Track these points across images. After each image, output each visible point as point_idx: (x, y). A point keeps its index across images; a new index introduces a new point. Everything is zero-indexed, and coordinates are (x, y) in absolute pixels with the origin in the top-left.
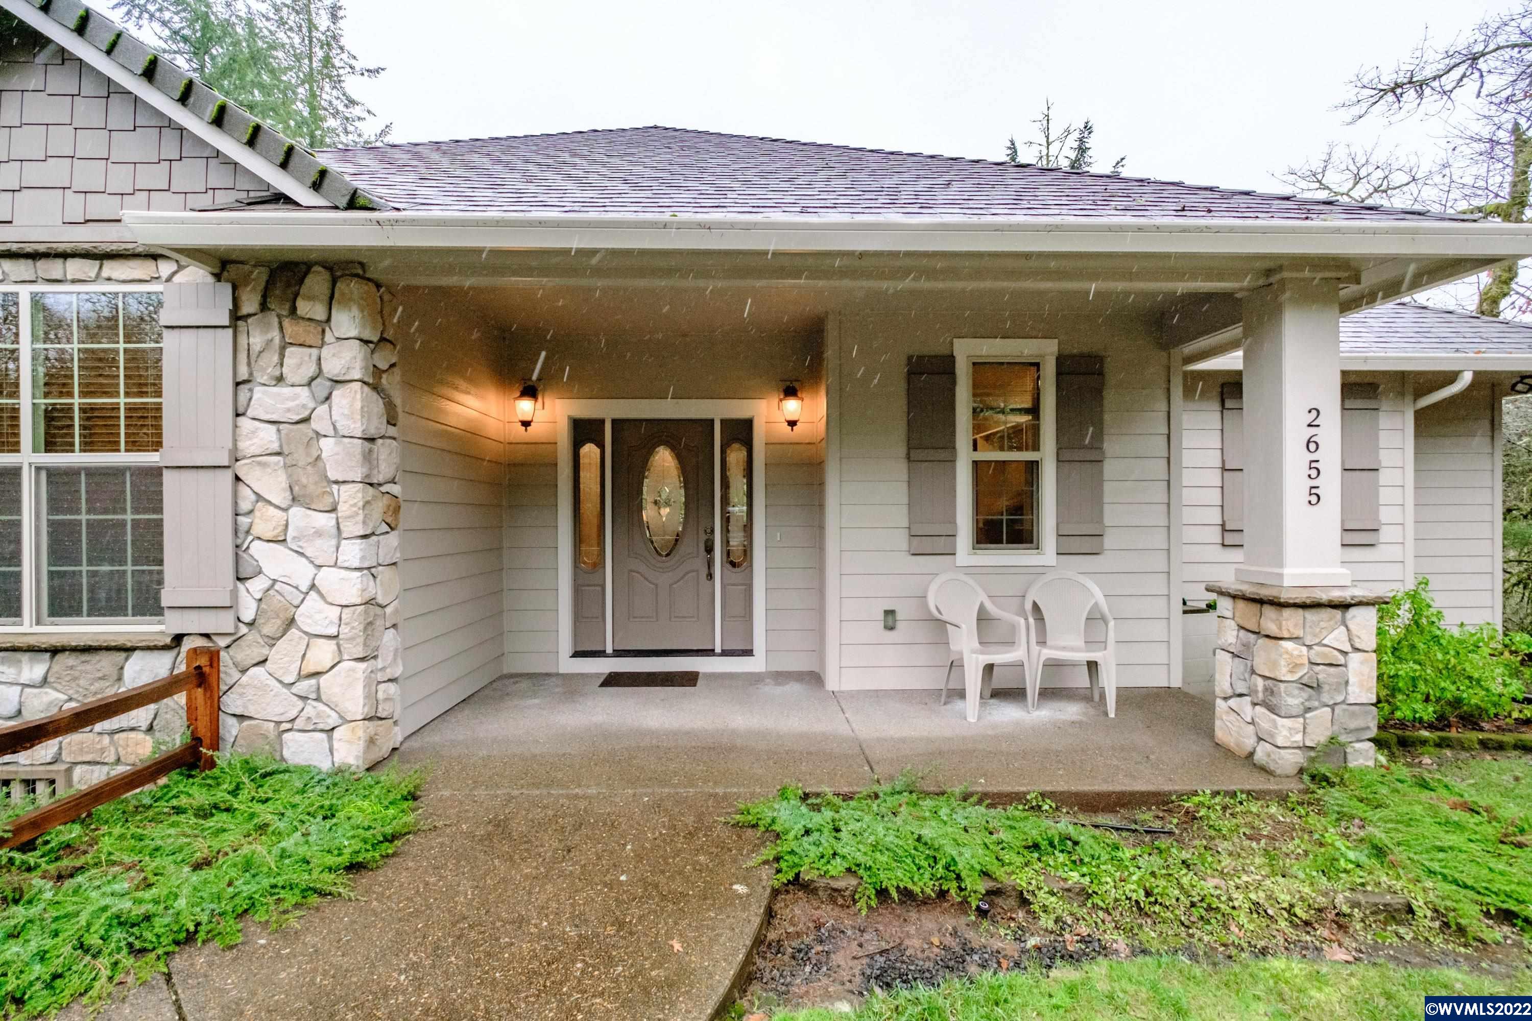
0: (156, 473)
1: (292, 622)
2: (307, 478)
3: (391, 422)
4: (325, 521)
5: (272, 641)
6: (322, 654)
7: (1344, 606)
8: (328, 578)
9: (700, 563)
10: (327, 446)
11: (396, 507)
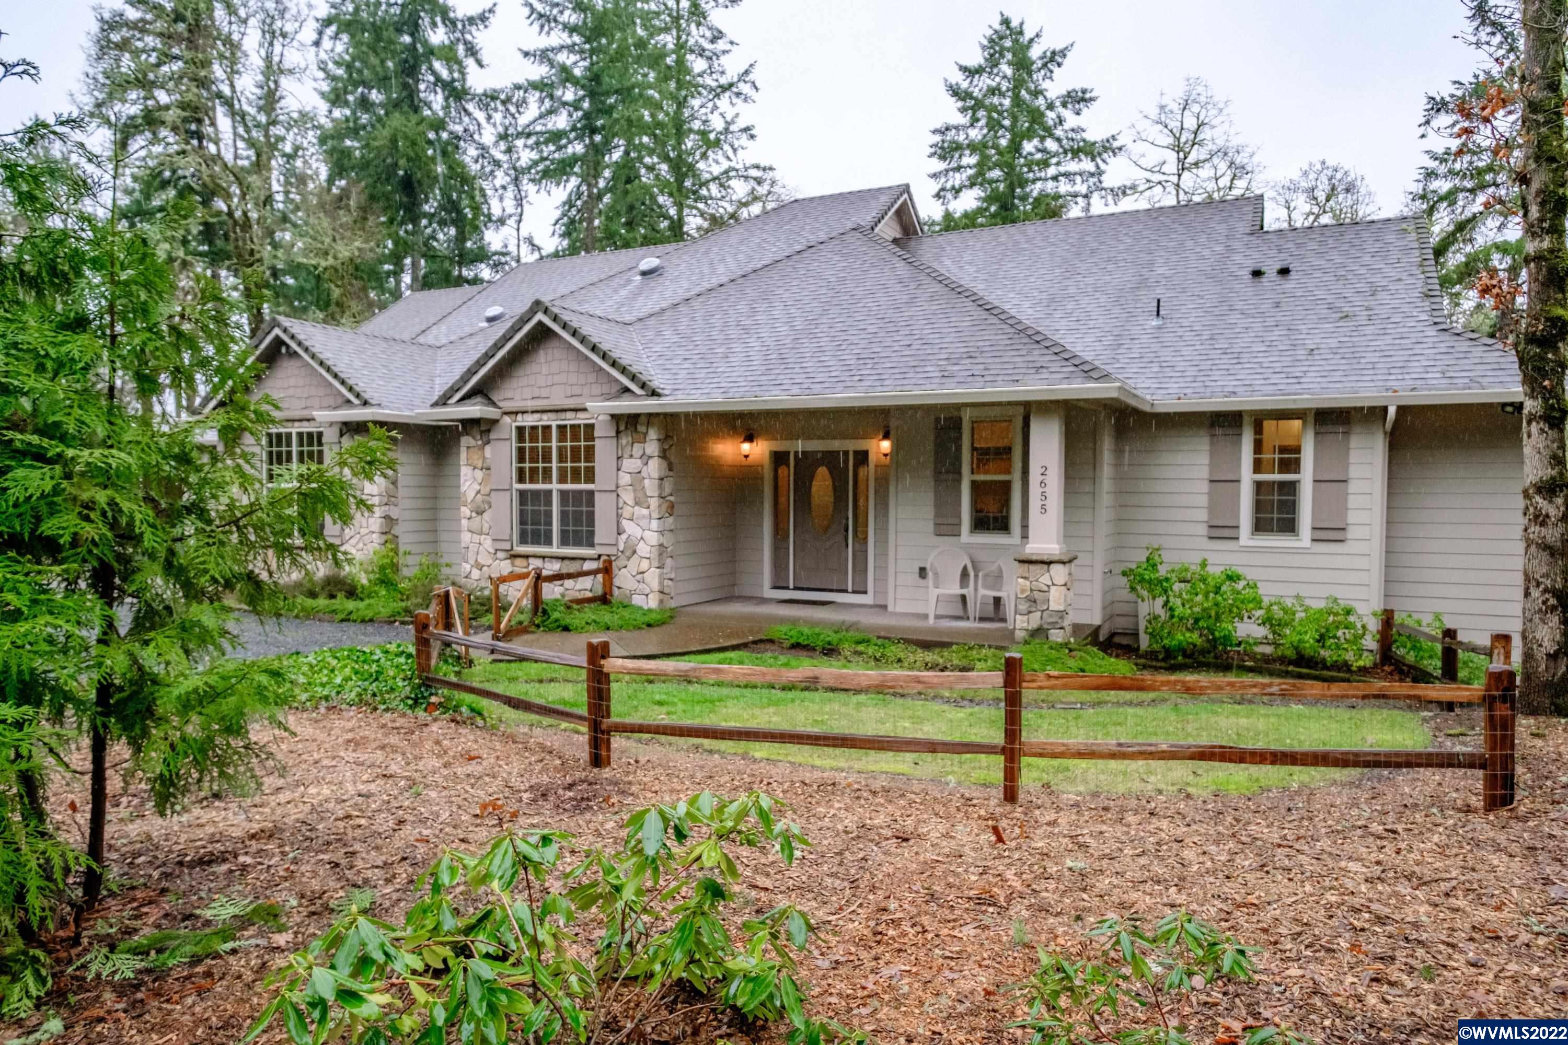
0: (591, 493)
1: (634, 552)
2: (640, 495)
3: (670, 469)
4: (645, 512)
5: (629, 558)
6: (645, 565)
7: (1049, 563)
8: (647, 534)
9: (840, 538)
10: (647, 482)
11: (672, 506)
